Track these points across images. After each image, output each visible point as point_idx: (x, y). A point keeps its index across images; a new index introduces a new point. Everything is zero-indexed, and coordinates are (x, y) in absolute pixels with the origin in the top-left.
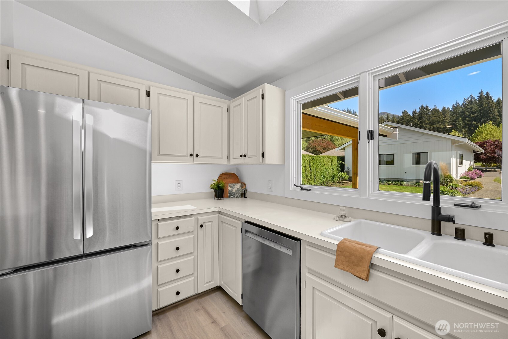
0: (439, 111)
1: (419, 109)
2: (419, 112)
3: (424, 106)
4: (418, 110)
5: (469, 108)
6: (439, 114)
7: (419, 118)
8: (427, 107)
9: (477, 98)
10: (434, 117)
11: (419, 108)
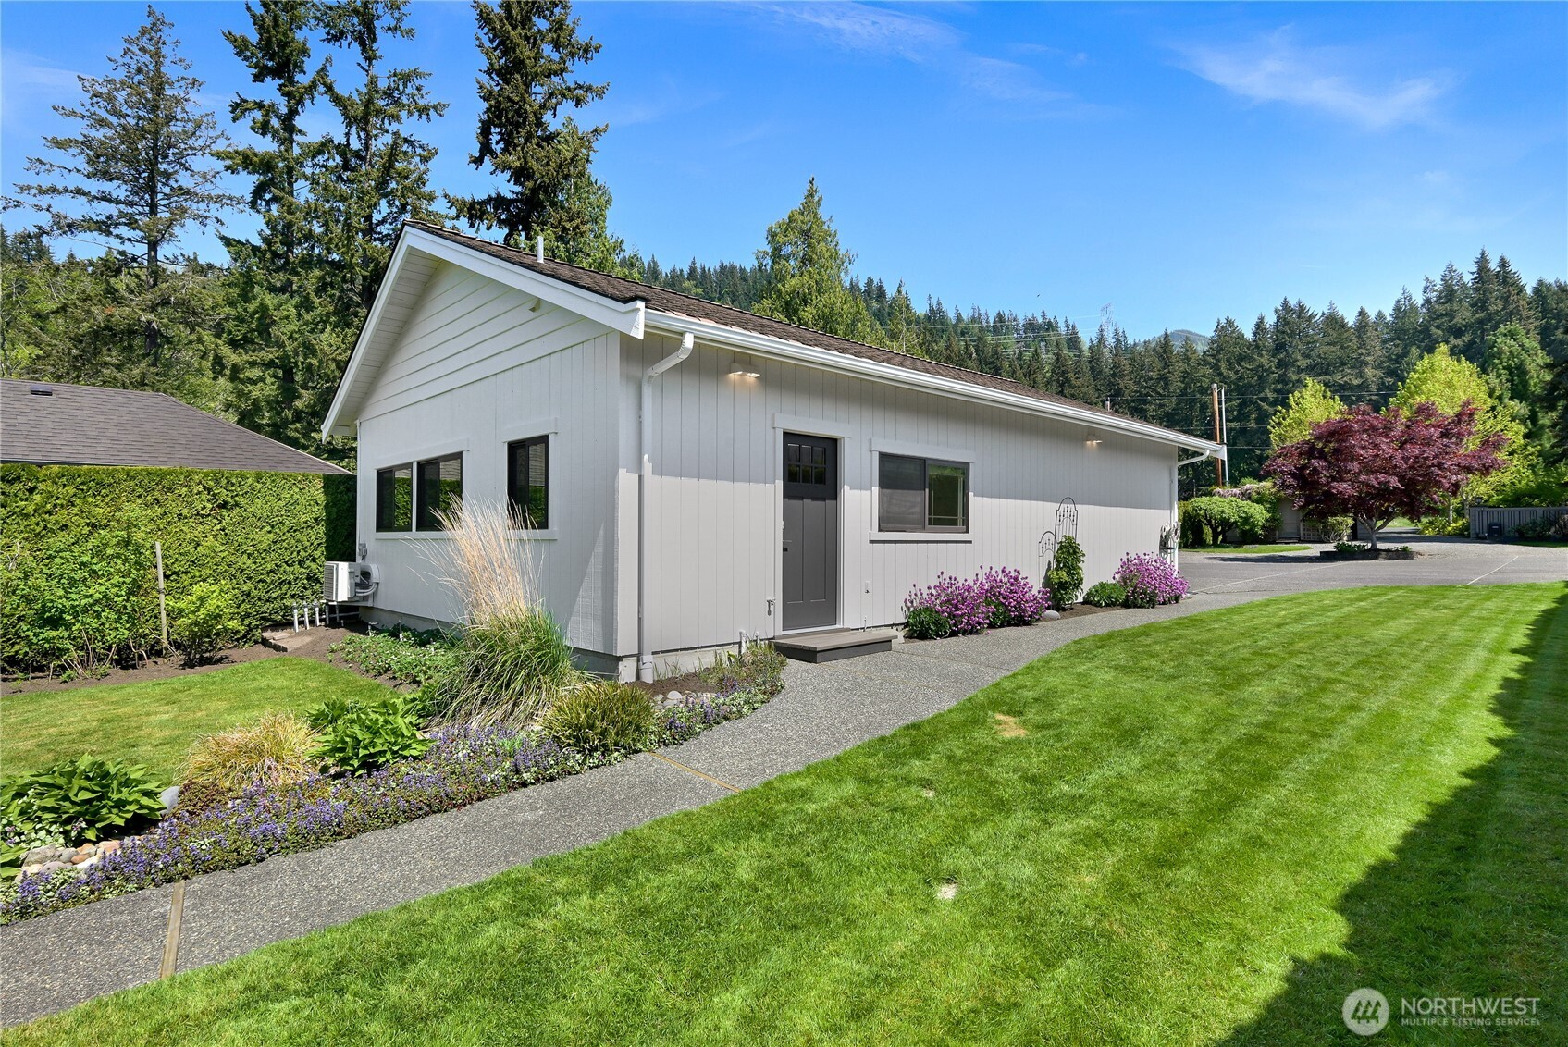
0: (1343, 325)
1: (1273, 313)
2: (1276, 325)
3: (1293, 303)
4: (1271, 320)
5: (1443, 315)
6: (1346, 335)
7: (1277, 349)
8: (1302, 308)
9: (1468, 279)
10: (1328, 344)
11: (1276, 311)
